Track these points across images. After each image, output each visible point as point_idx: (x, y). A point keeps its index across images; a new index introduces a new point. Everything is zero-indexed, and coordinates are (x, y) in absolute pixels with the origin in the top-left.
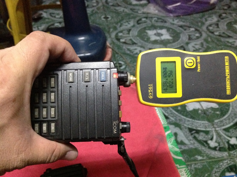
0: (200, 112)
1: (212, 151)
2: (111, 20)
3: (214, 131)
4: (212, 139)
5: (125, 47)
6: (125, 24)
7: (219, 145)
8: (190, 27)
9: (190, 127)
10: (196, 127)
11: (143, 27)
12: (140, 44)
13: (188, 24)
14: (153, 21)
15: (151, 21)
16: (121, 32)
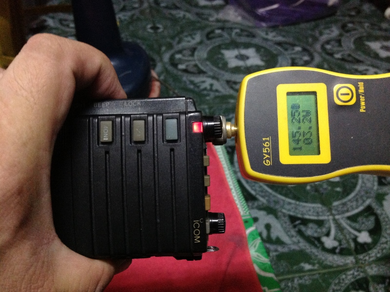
0: (308, 188)
1: (328, 256)
2: (163, 31)
3: (331, 222)
4: (328, 234)
5: (185, 78)
6: (186, 39)
7: (340, 245)
8: (293, 45)
9: (292, 213)
10: (303, 214)
11: (217, 44)
12: (211, 74)
13: (291, 40)
14: (233, 34)
15: (230, 35)
16: (180, 52)
